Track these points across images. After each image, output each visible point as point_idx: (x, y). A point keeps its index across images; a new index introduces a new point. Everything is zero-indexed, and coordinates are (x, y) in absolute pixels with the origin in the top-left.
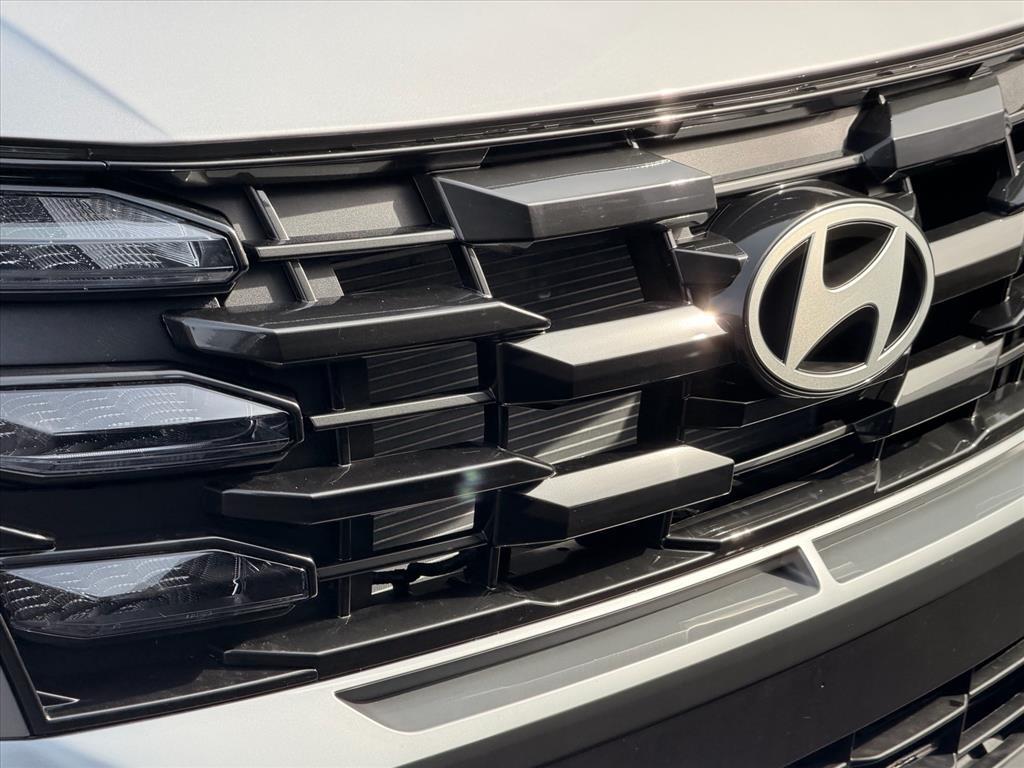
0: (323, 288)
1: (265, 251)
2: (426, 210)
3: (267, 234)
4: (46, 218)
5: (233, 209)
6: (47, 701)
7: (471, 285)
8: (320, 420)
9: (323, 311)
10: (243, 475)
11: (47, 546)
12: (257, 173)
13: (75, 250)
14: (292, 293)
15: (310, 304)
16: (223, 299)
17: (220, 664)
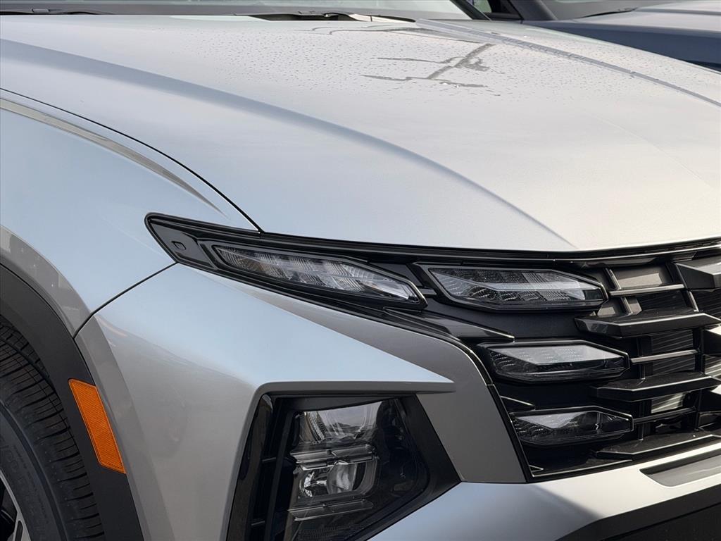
0: (634, 308)
1: (613, 293)
2: (671, 277)
3: (612, 286)
4: (524, 281)
5: (598, 276)
6: (533, 469)
7: (690, 305)
8: (634, 360)
9: (635, 317)
10: (605, 382)
11: (531, 408)
12: (606, 263)
13: (537, 293)
14: (622, 310)
15: (630, 314)
16: (597, 312)
17: (594, 456)
